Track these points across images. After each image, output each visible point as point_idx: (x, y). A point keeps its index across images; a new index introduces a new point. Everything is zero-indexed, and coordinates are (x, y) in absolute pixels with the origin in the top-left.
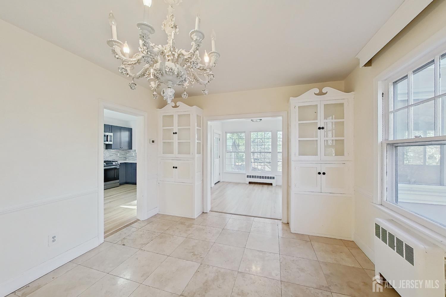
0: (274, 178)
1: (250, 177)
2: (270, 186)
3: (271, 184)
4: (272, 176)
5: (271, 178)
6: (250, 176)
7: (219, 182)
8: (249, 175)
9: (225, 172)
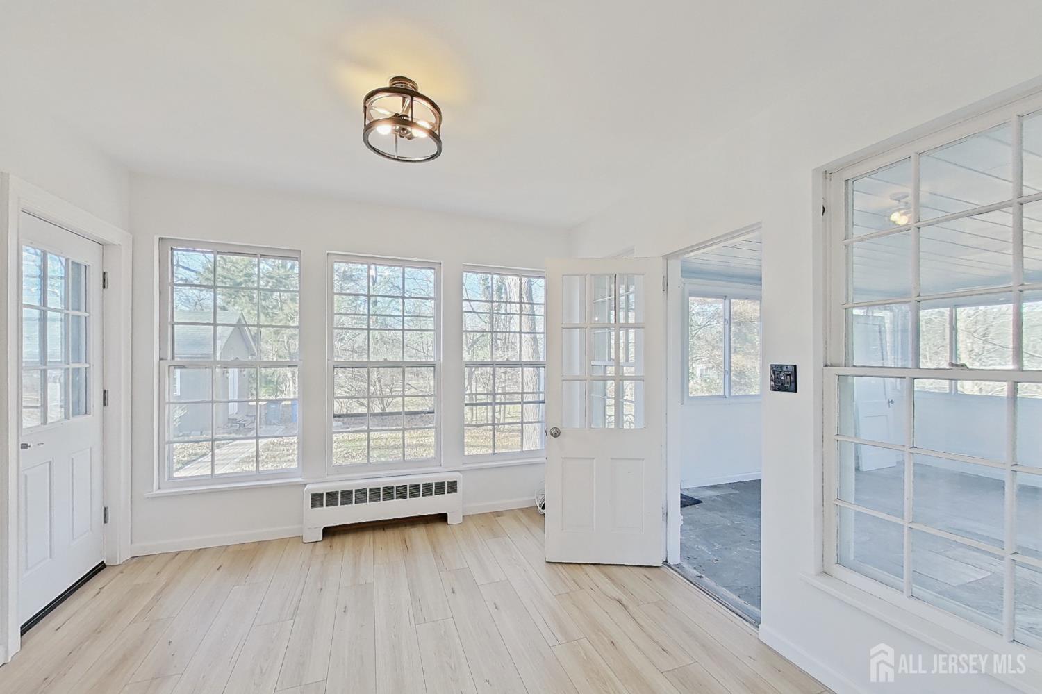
0: (453, 487)
1: (332, 498)
2: (439, 528)
3: (443, 518)
4: (446, 478)
5: (440, 488)
6: (344, 493)
7: (101, 567)
8: (324, 488)
9: (155, 491)
